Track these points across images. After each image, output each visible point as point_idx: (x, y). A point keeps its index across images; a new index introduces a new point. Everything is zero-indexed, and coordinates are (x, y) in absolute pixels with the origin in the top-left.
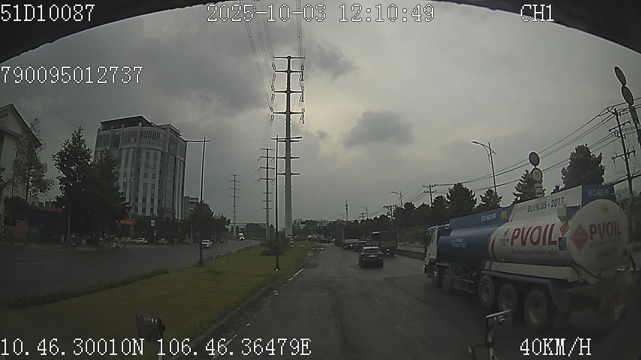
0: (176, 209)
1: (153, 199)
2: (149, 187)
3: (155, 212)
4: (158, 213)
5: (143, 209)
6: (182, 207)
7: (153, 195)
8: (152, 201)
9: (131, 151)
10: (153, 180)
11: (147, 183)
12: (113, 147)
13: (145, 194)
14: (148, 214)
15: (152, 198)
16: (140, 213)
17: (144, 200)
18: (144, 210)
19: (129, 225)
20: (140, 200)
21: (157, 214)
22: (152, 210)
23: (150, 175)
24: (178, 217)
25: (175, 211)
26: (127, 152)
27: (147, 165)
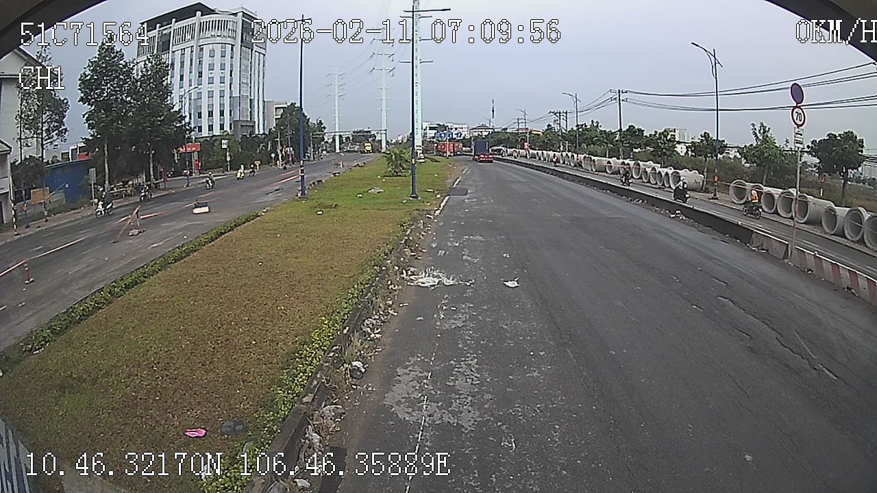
0: (256, 120)
1: (223, 111)
2: (217, 95)
3: (227, 128)
4: (231, 129)
5: (209, 126)
6: (264, 117)
7: (222, 105)
8: (222, 113)
9: (188, 51)
10: (222, 85)
11: (213, 91)
12: (162, 51)
13: (211, 106)
14: (217, 131)
15: (222, 109)
16: (205, 133)
17: (211, 114)
18: (211, 128)
19: (191, 153)
20: (205, 114)
21: (228, 130)
22: (222, 127)
23: (217, 80)
24: (259, 130)
25: (255, 122)
26: (181, 55)
27: (211, 68)
